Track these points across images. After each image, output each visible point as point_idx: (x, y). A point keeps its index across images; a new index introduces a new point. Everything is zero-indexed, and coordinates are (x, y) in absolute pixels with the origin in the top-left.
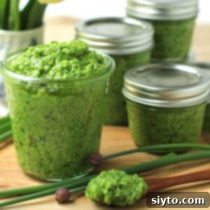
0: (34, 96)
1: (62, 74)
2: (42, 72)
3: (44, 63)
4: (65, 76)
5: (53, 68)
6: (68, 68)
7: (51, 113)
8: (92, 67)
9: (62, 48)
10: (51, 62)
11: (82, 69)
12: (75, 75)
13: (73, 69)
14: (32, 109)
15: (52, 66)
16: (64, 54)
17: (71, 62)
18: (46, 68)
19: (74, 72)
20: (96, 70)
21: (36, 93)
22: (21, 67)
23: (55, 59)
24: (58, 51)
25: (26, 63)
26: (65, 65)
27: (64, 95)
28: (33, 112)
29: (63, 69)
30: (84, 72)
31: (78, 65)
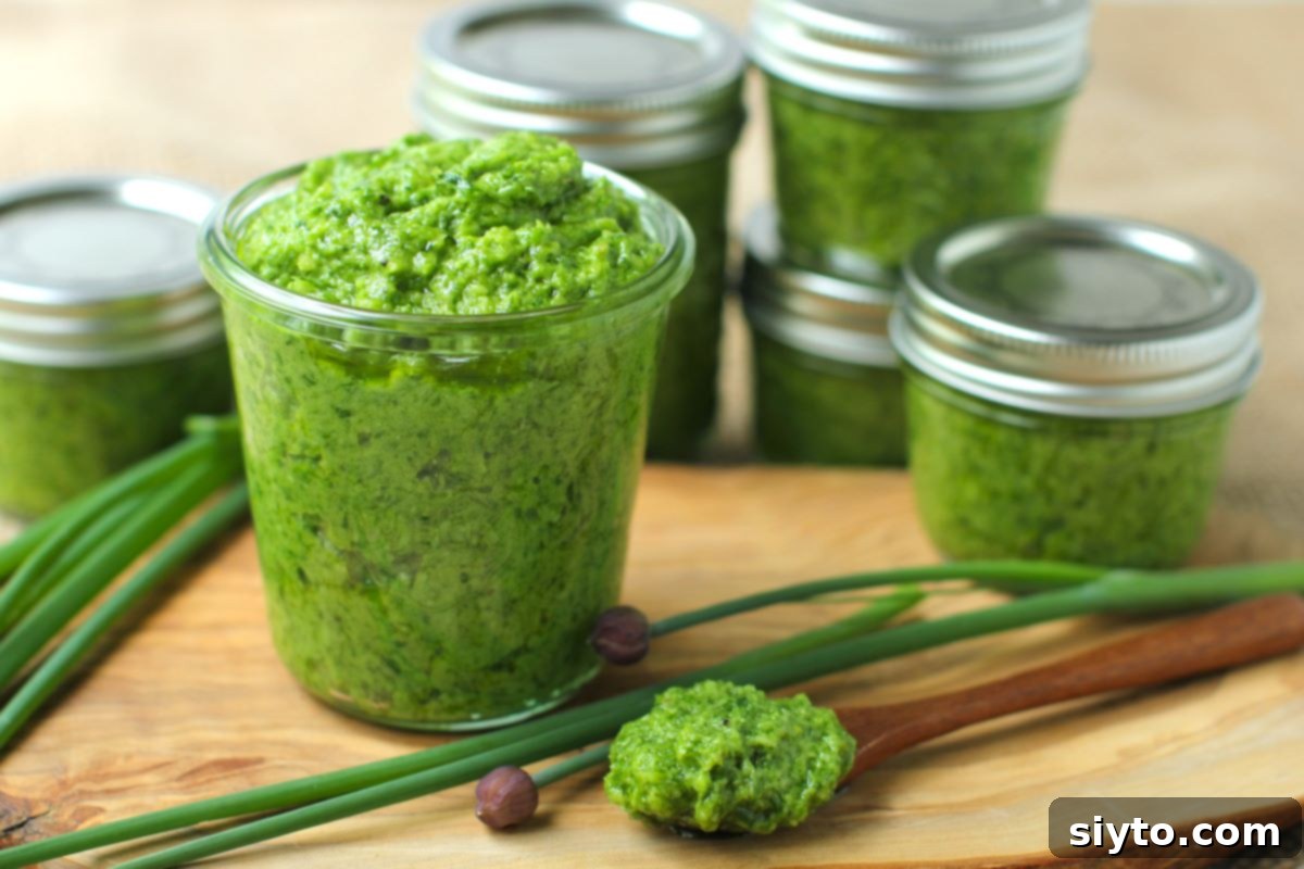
0: (373, 386)
1: (492, 292)
2: (406, 284)
3: (411, 245)
4: (505, 302)
5: (450, 265)
6: (517, 264)
7: (444, 453)
8: (613, 254)
9: (475, 174)
10: (438, 241)
11: (574, 266)
12: (550, 292)
13: (536, 267)
14: (364, 439)
15: (442, 254)
16: (488, 199)
17: (524, 234)
18: (421, 263)
19: (539, 280)
20: (629, 266)
21: (383, 372)
22: (304, 263)
23: (449, 221)
24: (463, 185)
25: (329, 246)
26: (500, 253)
27: (505, 381)
28: (370, 452)
29: (493, 267)
30: (581, 277)
31: (555, 248)
